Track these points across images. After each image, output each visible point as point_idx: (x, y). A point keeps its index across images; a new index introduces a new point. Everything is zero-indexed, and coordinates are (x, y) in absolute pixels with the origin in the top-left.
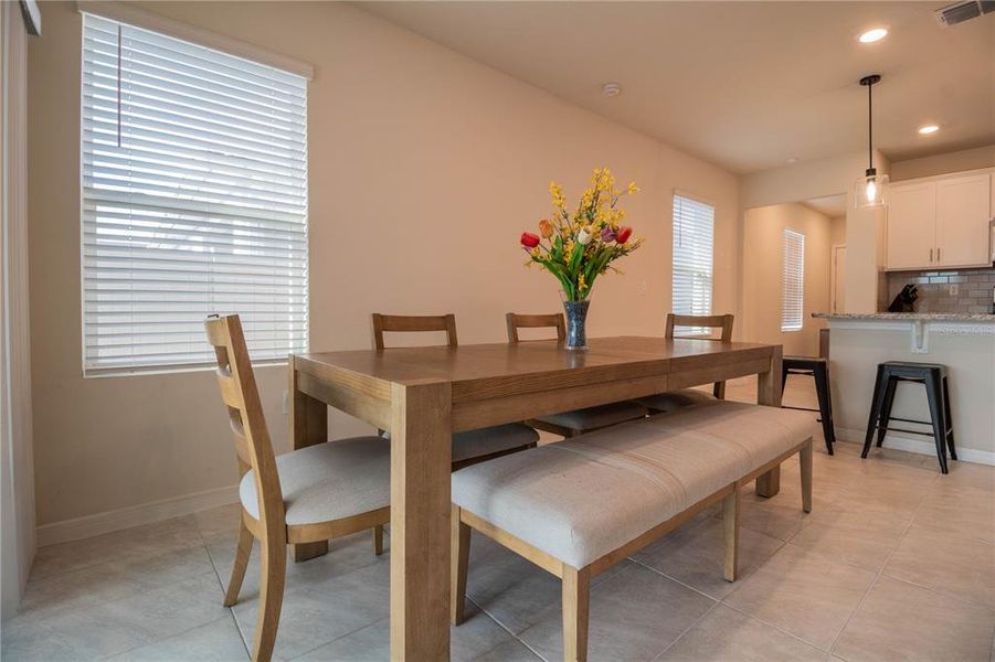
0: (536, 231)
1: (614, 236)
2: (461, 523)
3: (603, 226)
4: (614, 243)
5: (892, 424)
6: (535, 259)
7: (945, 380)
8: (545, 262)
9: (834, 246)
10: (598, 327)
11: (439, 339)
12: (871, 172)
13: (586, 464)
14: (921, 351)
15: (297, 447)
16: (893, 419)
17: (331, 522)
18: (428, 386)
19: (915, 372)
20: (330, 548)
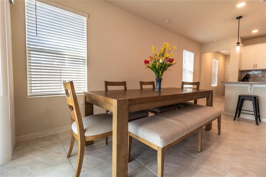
0: (148, 59)
1: (169, 61)
2: (130, 136)
3: (166, 58)
4: (169, 63)
5: (242, 111)
6: (148, 67)
7: (258, 100)
8: (150, 68)
9: (226, 64)
10: (164, 85)
11: (122, 88)
12: (238, 43)
13: (162, 121)
14: (251, 92)
15: (85, 116)
16: (242, 110)
17: (96, 135)
18: (123, 100)
19: (249, 98)
20: (94, 142)
